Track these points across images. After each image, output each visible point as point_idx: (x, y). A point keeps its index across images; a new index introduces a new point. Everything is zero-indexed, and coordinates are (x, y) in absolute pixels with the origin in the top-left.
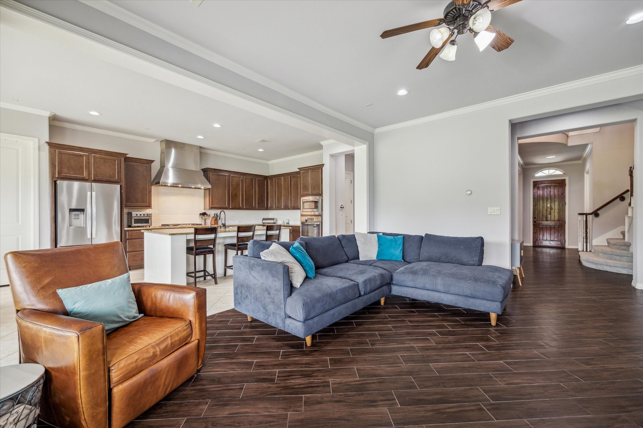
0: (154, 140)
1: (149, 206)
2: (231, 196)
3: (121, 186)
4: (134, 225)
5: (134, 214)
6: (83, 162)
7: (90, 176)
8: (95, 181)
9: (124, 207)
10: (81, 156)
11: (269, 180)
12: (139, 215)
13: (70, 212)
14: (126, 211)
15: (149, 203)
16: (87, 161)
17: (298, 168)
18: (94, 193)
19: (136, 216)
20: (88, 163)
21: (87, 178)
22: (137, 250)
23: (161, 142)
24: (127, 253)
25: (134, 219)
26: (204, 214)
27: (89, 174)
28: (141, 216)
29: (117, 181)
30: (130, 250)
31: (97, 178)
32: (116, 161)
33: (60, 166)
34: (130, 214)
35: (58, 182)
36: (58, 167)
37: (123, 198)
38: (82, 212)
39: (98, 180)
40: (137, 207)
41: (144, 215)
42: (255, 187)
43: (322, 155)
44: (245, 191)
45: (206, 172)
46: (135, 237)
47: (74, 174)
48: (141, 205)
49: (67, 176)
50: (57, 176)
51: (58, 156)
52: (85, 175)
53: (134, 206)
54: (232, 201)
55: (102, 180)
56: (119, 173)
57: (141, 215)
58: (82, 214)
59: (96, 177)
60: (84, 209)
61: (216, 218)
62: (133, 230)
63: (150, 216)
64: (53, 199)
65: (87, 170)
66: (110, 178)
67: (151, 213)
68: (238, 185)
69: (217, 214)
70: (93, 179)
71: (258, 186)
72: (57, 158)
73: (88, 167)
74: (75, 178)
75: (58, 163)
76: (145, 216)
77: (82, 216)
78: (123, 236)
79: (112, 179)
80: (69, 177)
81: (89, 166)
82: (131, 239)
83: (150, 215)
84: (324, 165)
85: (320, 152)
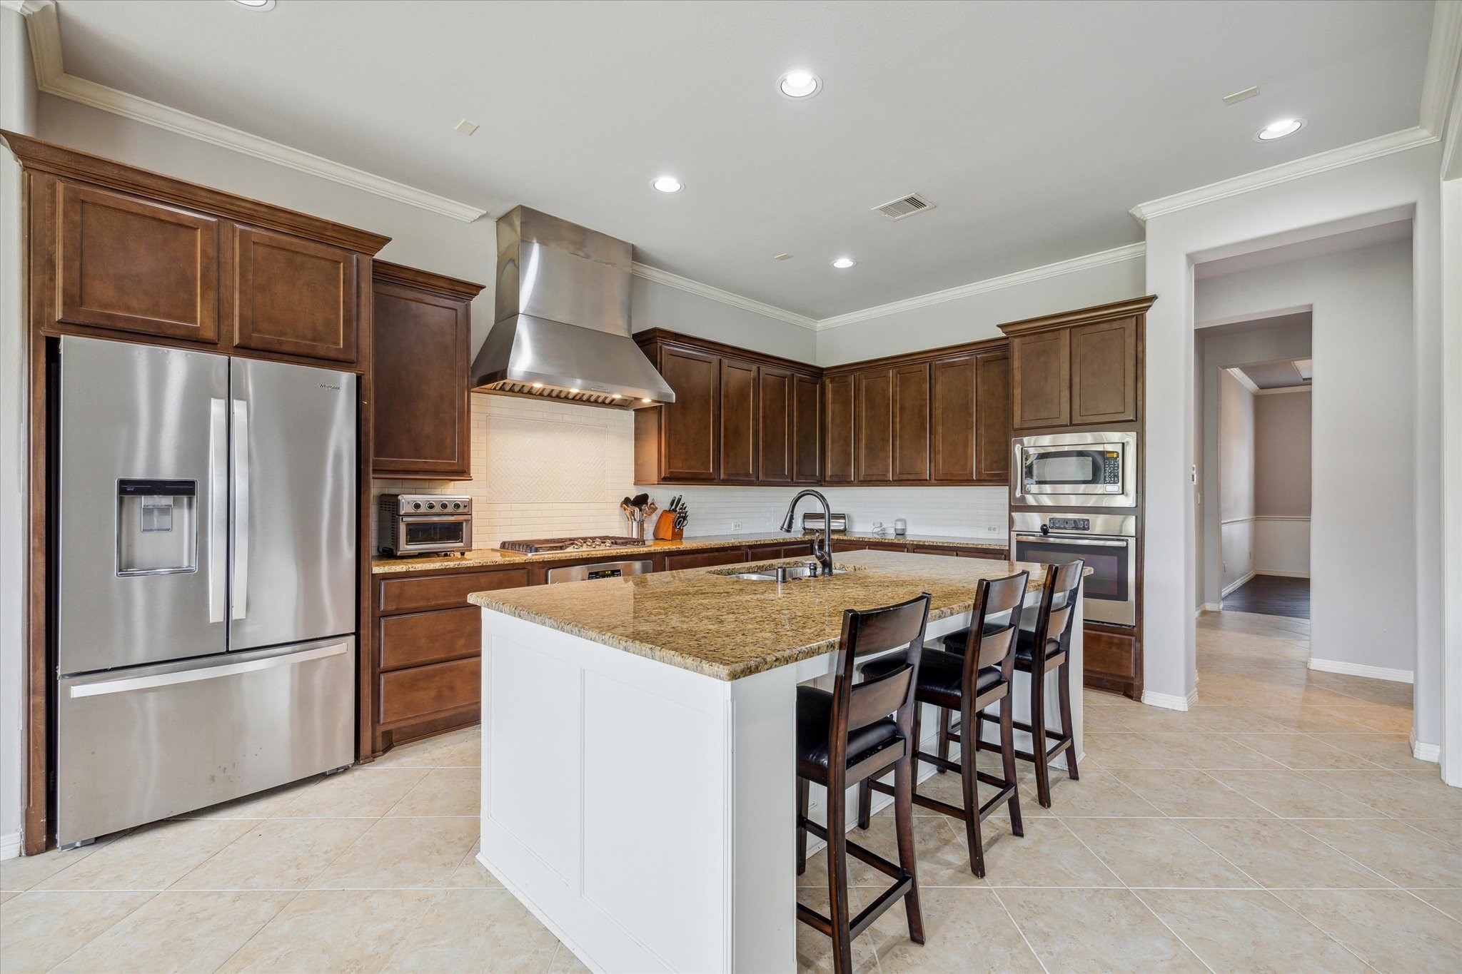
0: (475, 212)
1: (461, 471)
2: (722, 434)
3: (359, 379)
4: (405, 547)
5: (407, 501)
6: (194, 261)
7: (224, 328)
8: (247, 349)
9: (371, 475)
10: (181, 225)
11: (831, 382)
12: (423, 509)
13: (126, 497)
14: (376, 488)
15: (463, 458)
16: (212, 252)
17: (1001, 326)
18: (239, 408)
19: (412, 510)
20: (216, 263)
21: (210, 334)
22: (421, 659)
23: (500, 223)
24: (382, 677)
25: (408, 525)
26: (641, 501)
27: (221, 316)
28: (433, 511)
29: (342, 356)
30: (393, 664)
31: (256, 339)
32: (339, 268)
33: (78, 264)
34: (389, 504)
35: (67, 343)
36: (66, 269)
37: (367, 434)
38: (185, 499)
39: (259, 346)
40: (417, 472)
41: (444, 506)
42: (791, 406)
43: (1139, 267)
44: (764, 417)
45: (648, 341)
46: (413, 605)
47: (145, 312)
48: (431, 467)
49: (110, 317)
50: (59, 315)
51: (65, 214)
52: (202, 318)
53: (401, 467)
54: (727, 455)
55: (276, 347)
56: (351, 320)
57: (431, 507)
58: (181, 507)
59: (254, 331)
60: (192, 483)
61: (678, 516)
62: (407, 575)
63: (466, 510)
64: (37, 429)
65: (212, 295)
66: (314, 340)
67: (465, 497)
68: (743, 395)
69: (680, 500)
70: (236, 341)
71: (799, 402)
72: (60, 221)
73: (214, 285)
74: (152, 330)
75: (65, 247)
76: (446, 511)
77: (184, 517)
78: (367, 603)
79: (321, 349)
80: (120, 325)
81: (219, 280)
82: (398, 613)
83: (464, 508)
84: (1153, 298)
85: (1110, 256)
